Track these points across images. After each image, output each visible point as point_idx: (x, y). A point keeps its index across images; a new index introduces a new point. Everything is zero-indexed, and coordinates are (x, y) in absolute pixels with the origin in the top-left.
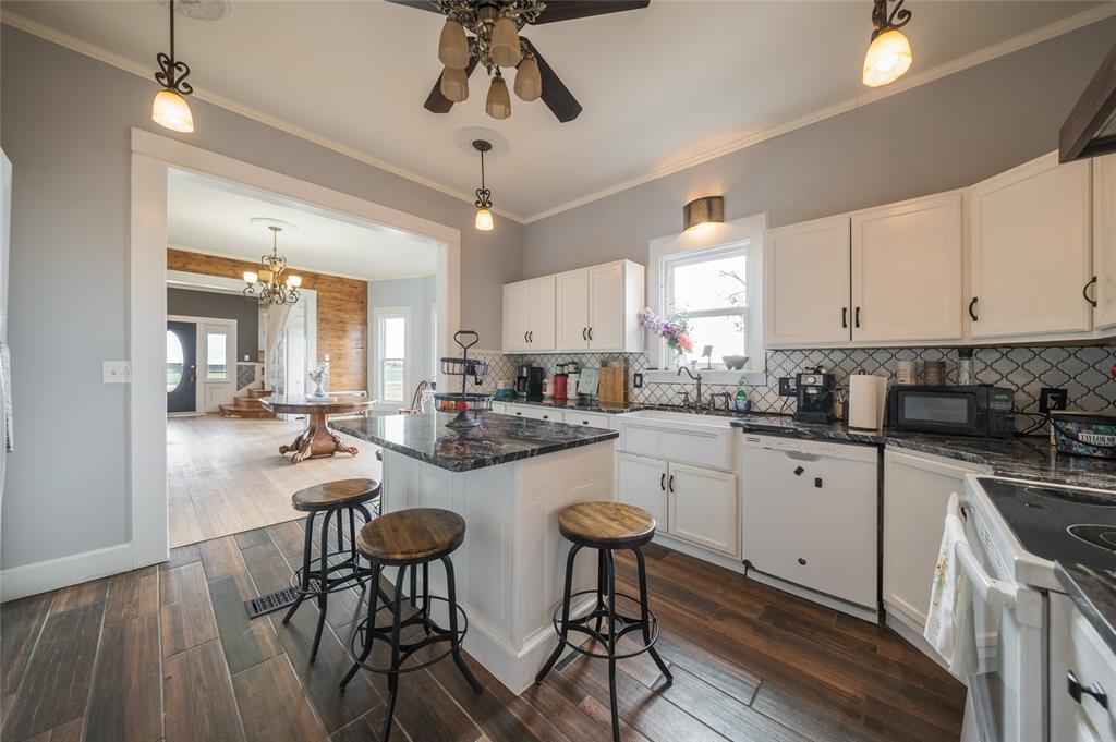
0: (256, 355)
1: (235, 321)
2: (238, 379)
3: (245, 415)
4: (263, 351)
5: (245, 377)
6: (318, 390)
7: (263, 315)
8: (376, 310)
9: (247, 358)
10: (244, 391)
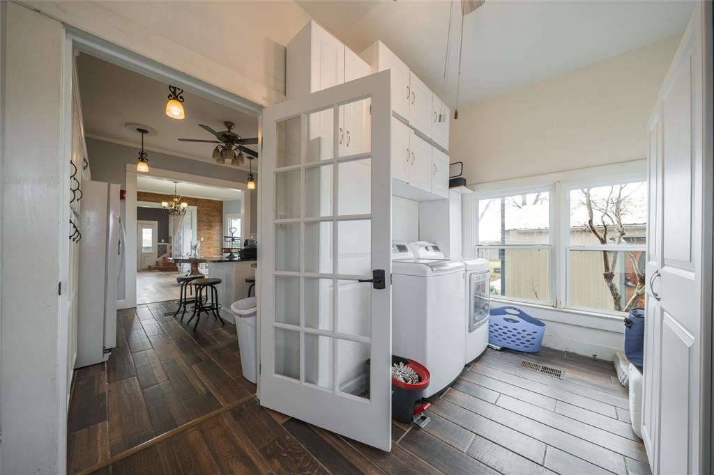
0: (168, 240)
1: (157, 222)
2: (158, 252)
3: (161, 270)
4: (171, 237)
5: (162, 250)
6: (195, 254)
7: (171, 218)
8: (227, 215)
9: (163, 241)
10: (161, 258)
